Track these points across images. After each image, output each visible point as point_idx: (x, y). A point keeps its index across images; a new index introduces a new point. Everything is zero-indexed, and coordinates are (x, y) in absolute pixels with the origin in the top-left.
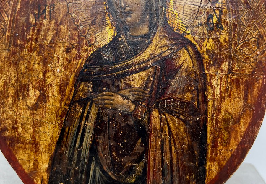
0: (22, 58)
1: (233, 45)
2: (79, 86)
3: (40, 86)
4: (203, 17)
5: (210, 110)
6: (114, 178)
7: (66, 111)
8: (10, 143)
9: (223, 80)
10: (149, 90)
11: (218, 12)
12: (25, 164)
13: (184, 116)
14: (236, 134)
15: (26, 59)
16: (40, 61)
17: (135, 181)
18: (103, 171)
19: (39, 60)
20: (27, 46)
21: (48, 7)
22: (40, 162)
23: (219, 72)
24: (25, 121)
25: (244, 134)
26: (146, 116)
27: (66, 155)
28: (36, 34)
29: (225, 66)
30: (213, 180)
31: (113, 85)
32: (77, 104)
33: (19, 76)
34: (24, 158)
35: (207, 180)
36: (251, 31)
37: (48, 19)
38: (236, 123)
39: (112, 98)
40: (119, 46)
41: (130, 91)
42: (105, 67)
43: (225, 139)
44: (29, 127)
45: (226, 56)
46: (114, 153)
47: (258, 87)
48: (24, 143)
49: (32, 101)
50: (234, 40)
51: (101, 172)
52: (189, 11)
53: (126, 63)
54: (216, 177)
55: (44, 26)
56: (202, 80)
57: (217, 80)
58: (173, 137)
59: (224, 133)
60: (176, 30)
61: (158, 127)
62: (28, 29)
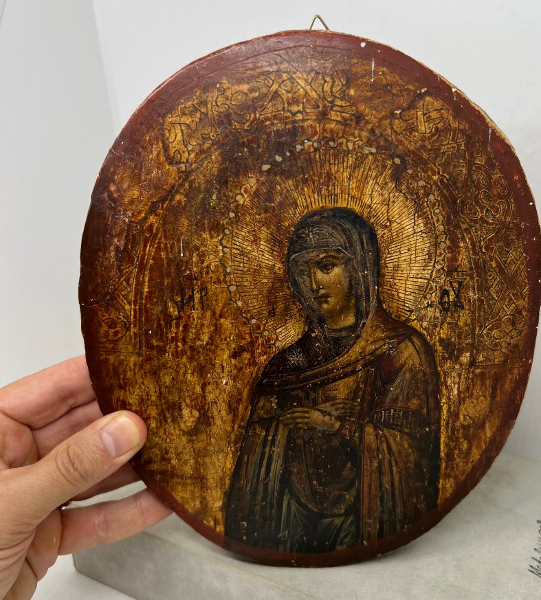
0: (164, 366)
1: (477, 329)
2: (258, 403)
3: (198, 404)
4: (434, 294)
5: (445, 417)
6: (316, 510)
7: (241, 435)
8: (160, 478)
9: (462, 377)
10: (359, 400)
11: (455, 285)
12: (188, 503)
13: (407, 428)
14: (479, 441)
15: (170, 367)
16: (194, 370)
17: (345, 511)
18: (300, 504)
19: (192, 368)
20: (170, 348)
21: (198, 292)
22: (210, 499)
23: (457, 367)
24: (180, 449)
25: (490, 441)
26: (357, 434)
27: (248, 489)
28: (183, 332)
29: (466, 358)
30: (447, 498)
31: (308, 399)
32: (257, 425)
33: (163, 390)
34: (185, 495)
35: (439, 500)
36: (504, 307)
37: (199, 309)
38: (479, 428)
39: (307, 415)
40: (313, 345)
41: (332, 405)
42: (293, 375)
43: (464, 449)
44: (187, 457)
45: (468, 344)
46: (315, 482)
47: (511, 379)
48: (182, 477)
49: (189, 424)
50: (479, 322)
51: (297, 506)
52: (414, 287)
53: (324, 368)
54: (452, 495)
55: (194, 320)
56: (432, 381)
57: (454, 377)
58: (394, 456)
59: (463, 442)
60: (396, 316)
61: (374, 446)
62: (168, 324)
